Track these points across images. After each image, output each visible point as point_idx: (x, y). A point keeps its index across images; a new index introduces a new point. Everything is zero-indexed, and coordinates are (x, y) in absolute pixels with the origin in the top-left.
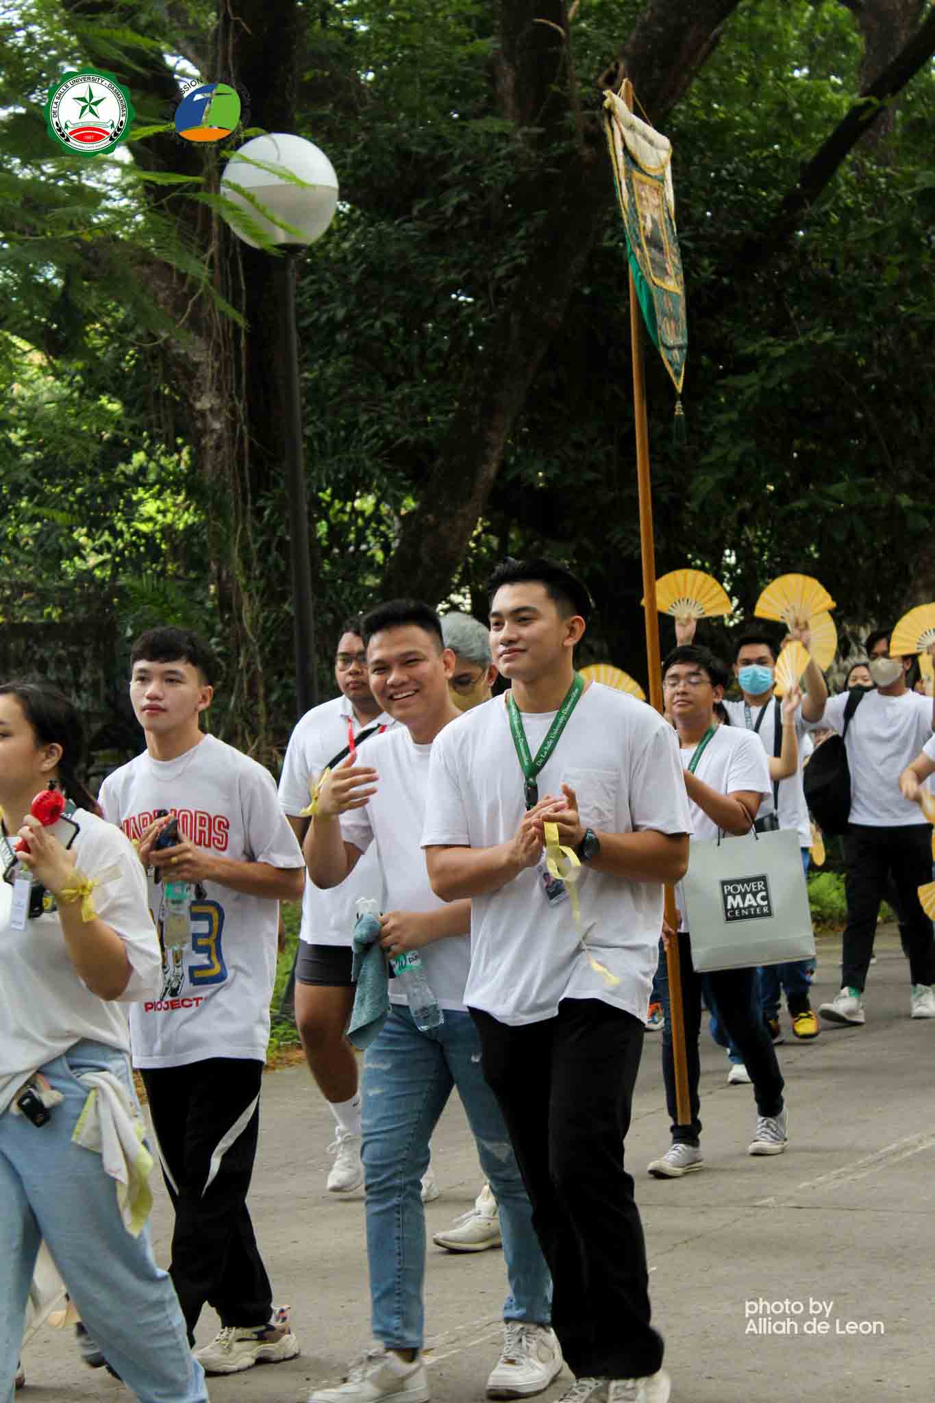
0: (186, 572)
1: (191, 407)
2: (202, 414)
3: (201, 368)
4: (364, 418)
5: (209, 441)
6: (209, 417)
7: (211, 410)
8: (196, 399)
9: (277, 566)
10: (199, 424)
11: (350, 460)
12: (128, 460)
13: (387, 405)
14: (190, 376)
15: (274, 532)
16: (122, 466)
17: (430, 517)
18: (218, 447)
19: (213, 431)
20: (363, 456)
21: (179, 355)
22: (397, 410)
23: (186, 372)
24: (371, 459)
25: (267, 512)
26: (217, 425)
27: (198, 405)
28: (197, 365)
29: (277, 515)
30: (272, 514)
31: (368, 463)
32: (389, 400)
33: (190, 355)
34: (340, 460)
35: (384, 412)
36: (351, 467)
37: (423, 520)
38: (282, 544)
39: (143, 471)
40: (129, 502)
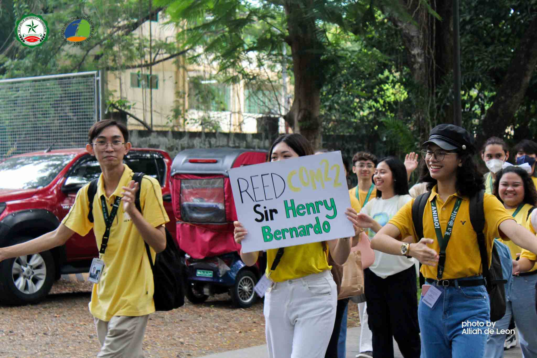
0: (404, 117)
1: (410, 53)
2: (414, 56)
3: (415, 38)
4: (476, 59)
5: (416, 66)
6: (417, 57)
7: (418, 54)
8: (412, 50)
9: (442, 115)
10: (413, 60)
11: (473, 75)
12: (382, 73)
13: (486, 54)
14: (410, 41)
15: (442, 102)
16: (380, 76)
17: (503, 97)
18: (420, 69)
19: (418, 62)
20: (479, 73)
21: (406, 33)
22: (490, 56)
23: (408, 39)
24: (482, 74)
25: (439, 94)
26: (420, 60)
27: (413, 52)
28: (413, 37)
29: (443, 95)
30: (441, 95)
31: (481, 76)
32: (486, 52)
33: (410, 33)
34: (469, 74)
35: (485, 56)
36: (474, 77)
37: (500, 99)
38: (445, 107)
39: (388, 78)
40: (382, 90)
